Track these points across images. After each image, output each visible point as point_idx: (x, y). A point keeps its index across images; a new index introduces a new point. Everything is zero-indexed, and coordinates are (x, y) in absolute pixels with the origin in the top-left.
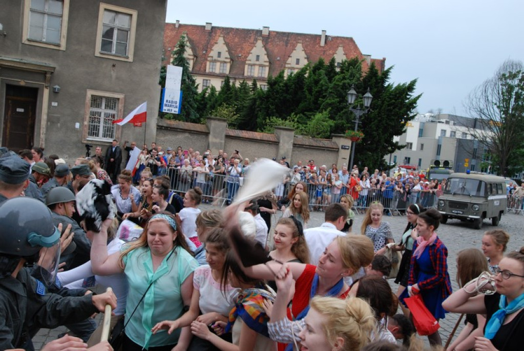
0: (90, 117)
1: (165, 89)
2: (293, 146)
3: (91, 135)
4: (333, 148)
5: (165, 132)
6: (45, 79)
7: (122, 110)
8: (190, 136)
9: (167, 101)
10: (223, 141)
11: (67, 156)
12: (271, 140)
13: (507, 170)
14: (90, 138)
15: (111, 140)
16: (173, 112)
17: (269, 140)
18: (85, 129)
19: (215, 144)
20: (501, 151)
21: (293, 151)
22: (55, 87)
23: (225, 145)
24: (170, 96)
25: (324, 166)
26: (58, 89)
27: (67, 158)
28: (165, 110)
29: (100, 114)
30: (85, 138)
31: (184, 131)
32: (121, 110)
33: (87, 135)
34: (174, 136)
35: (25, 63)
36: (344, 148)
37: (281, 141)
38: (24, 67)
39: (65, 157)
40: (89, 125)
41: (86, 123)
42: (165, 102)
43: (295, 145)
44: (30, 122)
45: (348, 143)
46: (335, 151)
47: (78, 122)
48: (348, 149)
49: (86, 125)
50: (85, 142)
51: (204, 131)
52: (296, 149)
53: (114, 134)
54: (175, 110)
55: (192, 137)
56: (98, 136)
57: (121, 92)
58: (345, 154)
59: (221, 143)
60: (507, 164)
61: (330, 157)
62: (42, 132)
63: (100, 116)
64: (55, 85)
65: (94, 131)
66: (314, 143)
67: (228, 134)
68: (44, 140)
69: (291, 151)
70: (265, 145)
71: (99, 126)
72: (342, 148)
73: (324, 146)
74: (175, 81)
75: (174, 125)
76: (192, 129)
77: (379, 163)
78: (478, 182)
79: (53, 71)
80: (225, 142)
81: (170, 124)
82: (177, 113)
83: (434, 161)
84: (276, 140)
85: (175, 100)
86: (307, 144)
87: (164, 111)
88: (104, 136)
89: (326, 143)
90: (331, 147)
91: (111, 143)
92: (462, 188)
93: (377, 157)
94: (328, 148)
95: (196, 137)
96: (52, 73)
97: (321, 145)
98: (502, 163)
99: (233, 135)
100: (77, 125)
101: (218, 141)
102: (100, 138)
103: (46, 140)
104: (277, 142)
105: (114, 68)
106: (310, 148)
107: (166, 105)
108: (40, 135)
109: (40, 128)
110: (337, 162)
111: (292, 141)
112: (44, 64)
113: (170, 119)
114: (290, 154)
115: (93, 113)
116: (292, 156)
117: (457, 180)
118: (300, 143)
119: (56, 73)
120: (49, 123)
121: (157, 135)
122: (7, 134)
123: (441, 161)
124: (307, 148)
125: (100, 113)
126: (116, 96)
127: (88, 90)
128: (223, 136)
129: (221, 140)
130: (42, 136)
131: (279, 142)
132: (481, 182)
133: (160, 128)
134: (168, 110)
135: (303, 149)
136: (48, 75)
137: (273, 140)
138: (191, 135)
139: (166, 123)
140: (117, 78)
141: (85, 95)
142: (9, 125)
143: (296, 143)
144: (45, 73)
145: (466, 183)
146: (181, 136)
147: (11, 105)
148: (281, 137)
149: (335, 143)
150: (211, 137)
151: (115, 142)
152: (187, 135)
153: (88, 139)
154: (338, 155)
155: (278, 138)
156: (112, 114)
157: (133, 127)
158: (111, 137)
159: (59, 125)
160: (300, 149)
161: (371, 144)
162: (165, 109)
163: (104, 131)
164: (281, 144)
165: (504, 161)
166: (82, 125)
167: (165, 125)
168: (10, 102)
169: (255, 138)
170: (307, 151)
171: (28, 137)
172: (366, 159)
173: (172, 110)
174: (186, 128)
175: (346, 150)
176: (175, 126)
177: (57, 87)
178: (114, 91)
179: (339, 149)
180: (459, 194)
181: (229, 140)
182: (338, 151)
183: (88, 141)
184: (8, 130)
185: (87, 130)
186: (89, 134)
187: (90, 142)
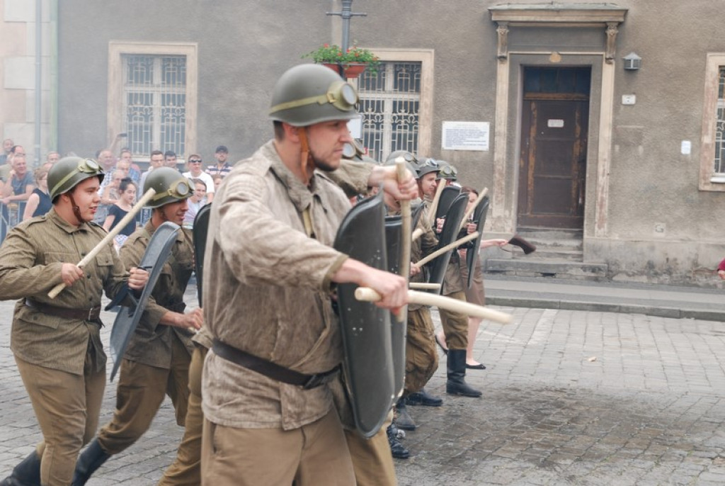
0: (719, 124)
3: (722, 171)
6: (604, 44)
11: (663, 225)
14: (721, 178)
18: (706, 154)
22: (627, 58)
26: (635, 61)
27: (662, 230)
30: (705, 178)
33: (713, 169)
35: (558, 11)
38: (557, 19)
39: (659, 228)
40: (717, 144)
41: (708, 139)
44: (577, 150)
47: (687, 139)
49: (707, 146)
50: (708, 188)
62: (601, 170)
64: (628, 54)
68: (607, 189)
79: (621, 19)
96: (620, 24)
100: (686, 147)
103: (611, 188)
108: (597, 177)
109: (597, 162)
112: (602, 7)
119: (629, 21)
120: (617, 147)
122: (529, 183)
127: (709, 54)
130: (603, 180)
136: (611, 32)
141: (703, 69)
142: (532, 160)
144: (605, 26)
147: (535, 113)
153: (714, 180)
159: (641, 149)
166: (697, 147)
168: (533, 106)
171: (574, 185)
177: (633, 56)
183: (714, 185)
184: (531, 172)
185: (710, 157)
186: (717, 167)
187: (720, 188)
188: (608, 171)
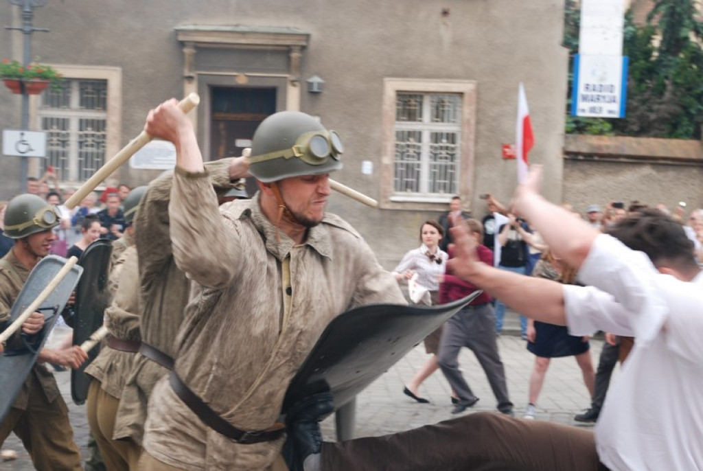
0: (397, 146)
1: (578, 57)
3: (401, 190)
5: (586, 167)
6: (288, 67)
7: (473, 121)
9: (587, 87)
14: (400, 197)
15: (446, 198)
16: (605, 114)
18: (386, 174)
22: (311, 80)
24: (593, 73)
26: (319, 84)
28: (583, 111)
29: (418, 136)
30: (385, 197)
31: (638, 160)
32: (468, 122)
33: (392, 189)
34: (610, 177)
35: (243, 33)
38: (243, 41)
40: (396, 165)
41: (387, 160)
42: (581, 91)
47: (368, 159)
49: (387, 166)
50: (388, 206)
51: (693, 156)
53: (457, 182)
54: (612, 109)
56: (417, 190)
57: (468, 76)
63: (420, 141)
64: (311, 76)
65: (408, 179)
71: (419, 166)
74: (604, 33)
75: (608, 147)
76: (661, 153)
79: (304, 43)
81: (600, 147)
82: (616, 116)
85: (606, 83)
87: (580, 114)
88: (434, 188)
91: (447, 204)
95: (671, 174)
96: (303, 48)
100: (367, 167)
102: (425, 195)
105: (446, 19)
107: (585, 98)
112: (285, 31)
113: (601, 133)
115: (403, 136)
119: (312, 46)
121: (566, 177)
125: (420, 133)
126: (455, 86)
127: (386, 79)
133: (572, 158)
134: (593, 110)
136: (295, 55)
138: (659, 171)
139: (587, 143)
140: (456, 43)
141: (380, 94)
144: (286, 51)
146: (630, 177)
147: (223, 133)
151: (456, 201)
152: (646, 170)
153: (393, 199)
156: (448, 134)
157: (502, 162)
158: (449, 191)
162: (584, 109)
163: (433, 176)
166: (378, 167)
167: (585, 150)
168: (222, 126)
173: (601, 109)
174: (643, 152)
176: (612, 151)
177: (316, 80)
178: (450, 77)
183: (394, 204)
185: (390, 177)
186: (396, 186)
187: (399, 207)
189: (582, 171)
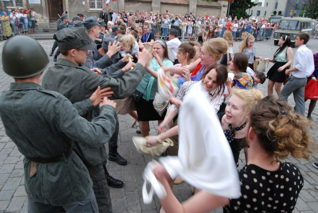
2: (197, 7)
4: (218, 7)
8: (142, 4)
10: (159, 6)
12: (185, 3)
13: (314, 15)
14: (91, 9)
15: (101, 10)
17: (184, 4)
19: (155, 8)
20: (312, 4)
21: (197, 9)
23: (161, 8)
25: (213, 17)
30: (88, 9)
31: (139, 2)
34: (133, 5)
36: (224, 6)
37: (190, 4)
40: (90, 2)
41: (88, 1)
43: (198, 6)
44: (60, 3)
45: (226, 3)
46: (219, 8)
47: (84, 1)
48: (226, 7)
49: (88, 3)
50: (89, 11)
52: (198, 8)
53: (103, 6)
55: (143, 5)
56: (95, 8)
58: (225, 10)
59: (158, 7)
60: (315, 12)
61: (216, 12)
62: (67, 8)
65: (92, 6)
66: (208, 5)
67: (162, 2)
69: (196, 9)
70: (181, 6)
71: (95, 2)
72: (223, 6)
73: (213, 5)
76: (143, 0)
77: (243, 14)
78: (297, 22)
80: (161, 6)
83: (273, 12)
84: (187, 4)
86: (204, 5)
88: (98, 8)
89: (214, 4)
90: (217, 6)
91: (102, 11)
92: (287, 26)
93: (242, 11)
94: (216, 6)
95: (145, 4)
97: (212, 5)
98: (311, 11)
99: (164, 2)
100: (84, 3)
101: (156, 6)
102: (96, 9)
103: (69, 12)
104: (188, 5)
106: (206, 7)
109: (65, 6)
110: (220, 14)
111: (196, 4)
114: (195, 11)
116: (196, 12)
117: (285, 21)
118: (200, 5)
120: (70, 3)
121: (125, 5)
122: (50, 11)
123: (277, 12)
124: (204, 7)
128: (160, 3)
129: (159, 5)
131: (189, 5)
132: (298, 22)
133: (126, 1)
135: (202, 8)
137: (186, 4)
142: (50, 6)
143: (198, 5)
145: (290, 23)
146: (137, 5)
148: (190, 2)
149: (219, 4)
150: (153, 4)
151: (104, 10)
152: (140, 4)
154: (221, 11)
155: (189, 2)
158: (102, 8)
159: (75, 3)
160: (200, 8)
161: (239, 3)
163: (98, 5)
164: (190, 6)
165: (313, 10)
166: (86, 3)
169: (176, 3)
170: (204, 9)
172: (236, 12)
175: (225, 8)
179: (221, 7)
180: (286, 29)
181: (163, 5)
182: (221, 8)
184: (50, 9)
185: (89, 5)
186: (90, 7)
187: (91, 12)
188: (68, 8)
189: (128, 4)
